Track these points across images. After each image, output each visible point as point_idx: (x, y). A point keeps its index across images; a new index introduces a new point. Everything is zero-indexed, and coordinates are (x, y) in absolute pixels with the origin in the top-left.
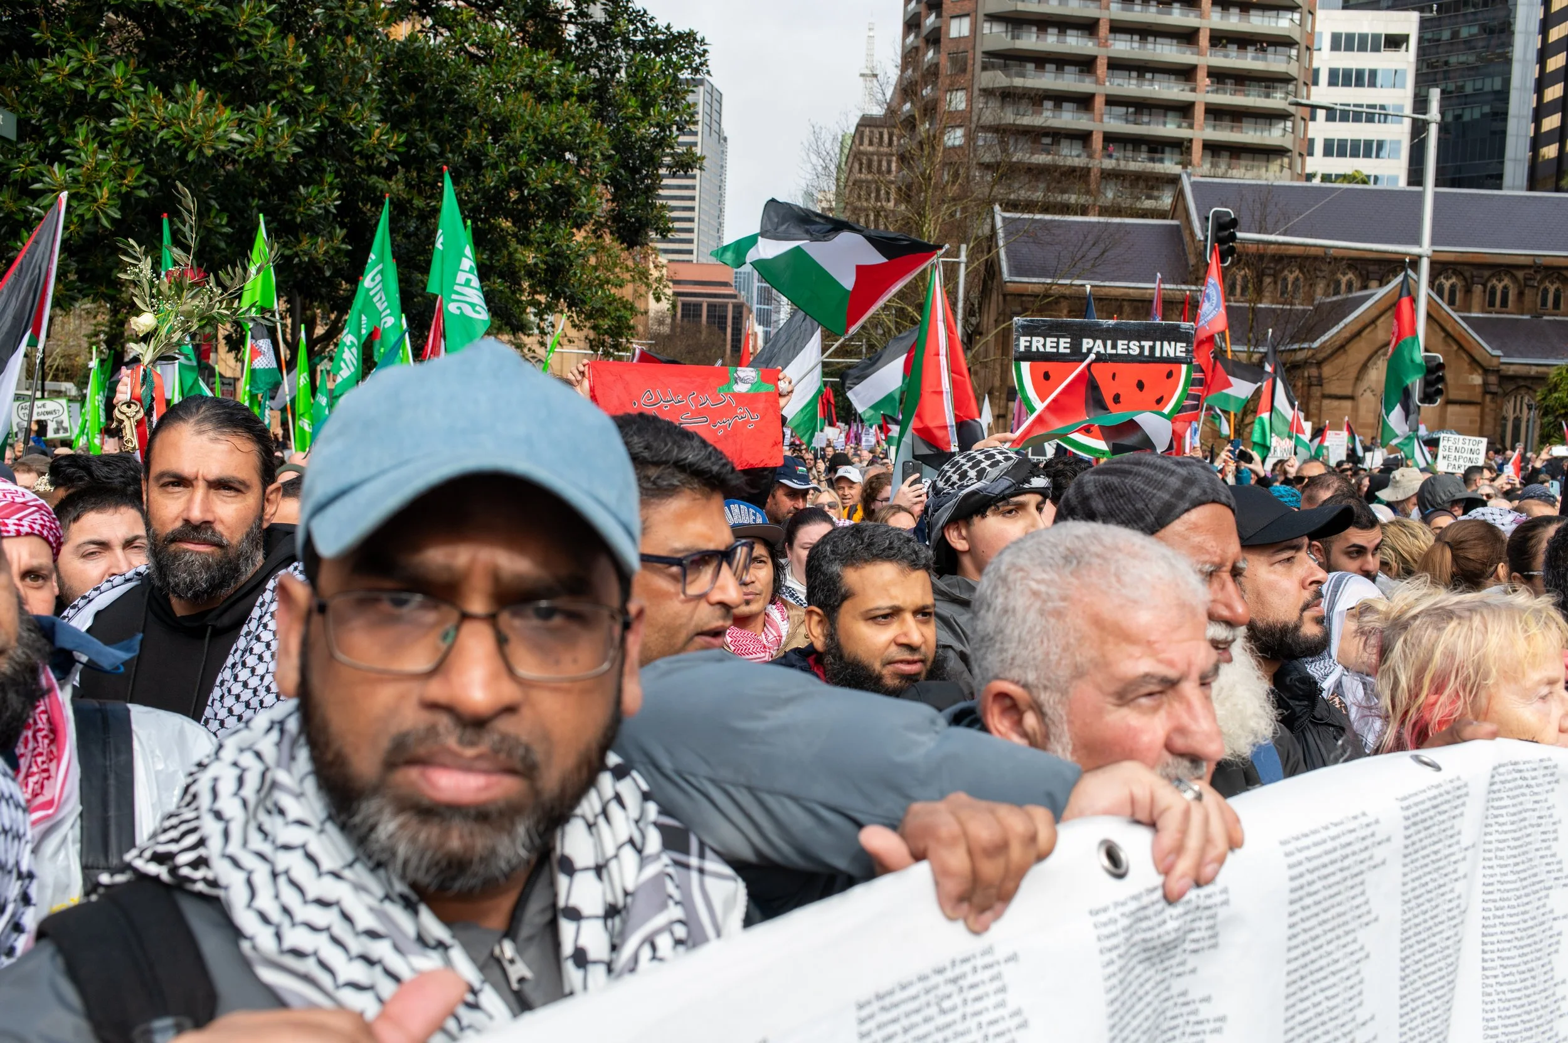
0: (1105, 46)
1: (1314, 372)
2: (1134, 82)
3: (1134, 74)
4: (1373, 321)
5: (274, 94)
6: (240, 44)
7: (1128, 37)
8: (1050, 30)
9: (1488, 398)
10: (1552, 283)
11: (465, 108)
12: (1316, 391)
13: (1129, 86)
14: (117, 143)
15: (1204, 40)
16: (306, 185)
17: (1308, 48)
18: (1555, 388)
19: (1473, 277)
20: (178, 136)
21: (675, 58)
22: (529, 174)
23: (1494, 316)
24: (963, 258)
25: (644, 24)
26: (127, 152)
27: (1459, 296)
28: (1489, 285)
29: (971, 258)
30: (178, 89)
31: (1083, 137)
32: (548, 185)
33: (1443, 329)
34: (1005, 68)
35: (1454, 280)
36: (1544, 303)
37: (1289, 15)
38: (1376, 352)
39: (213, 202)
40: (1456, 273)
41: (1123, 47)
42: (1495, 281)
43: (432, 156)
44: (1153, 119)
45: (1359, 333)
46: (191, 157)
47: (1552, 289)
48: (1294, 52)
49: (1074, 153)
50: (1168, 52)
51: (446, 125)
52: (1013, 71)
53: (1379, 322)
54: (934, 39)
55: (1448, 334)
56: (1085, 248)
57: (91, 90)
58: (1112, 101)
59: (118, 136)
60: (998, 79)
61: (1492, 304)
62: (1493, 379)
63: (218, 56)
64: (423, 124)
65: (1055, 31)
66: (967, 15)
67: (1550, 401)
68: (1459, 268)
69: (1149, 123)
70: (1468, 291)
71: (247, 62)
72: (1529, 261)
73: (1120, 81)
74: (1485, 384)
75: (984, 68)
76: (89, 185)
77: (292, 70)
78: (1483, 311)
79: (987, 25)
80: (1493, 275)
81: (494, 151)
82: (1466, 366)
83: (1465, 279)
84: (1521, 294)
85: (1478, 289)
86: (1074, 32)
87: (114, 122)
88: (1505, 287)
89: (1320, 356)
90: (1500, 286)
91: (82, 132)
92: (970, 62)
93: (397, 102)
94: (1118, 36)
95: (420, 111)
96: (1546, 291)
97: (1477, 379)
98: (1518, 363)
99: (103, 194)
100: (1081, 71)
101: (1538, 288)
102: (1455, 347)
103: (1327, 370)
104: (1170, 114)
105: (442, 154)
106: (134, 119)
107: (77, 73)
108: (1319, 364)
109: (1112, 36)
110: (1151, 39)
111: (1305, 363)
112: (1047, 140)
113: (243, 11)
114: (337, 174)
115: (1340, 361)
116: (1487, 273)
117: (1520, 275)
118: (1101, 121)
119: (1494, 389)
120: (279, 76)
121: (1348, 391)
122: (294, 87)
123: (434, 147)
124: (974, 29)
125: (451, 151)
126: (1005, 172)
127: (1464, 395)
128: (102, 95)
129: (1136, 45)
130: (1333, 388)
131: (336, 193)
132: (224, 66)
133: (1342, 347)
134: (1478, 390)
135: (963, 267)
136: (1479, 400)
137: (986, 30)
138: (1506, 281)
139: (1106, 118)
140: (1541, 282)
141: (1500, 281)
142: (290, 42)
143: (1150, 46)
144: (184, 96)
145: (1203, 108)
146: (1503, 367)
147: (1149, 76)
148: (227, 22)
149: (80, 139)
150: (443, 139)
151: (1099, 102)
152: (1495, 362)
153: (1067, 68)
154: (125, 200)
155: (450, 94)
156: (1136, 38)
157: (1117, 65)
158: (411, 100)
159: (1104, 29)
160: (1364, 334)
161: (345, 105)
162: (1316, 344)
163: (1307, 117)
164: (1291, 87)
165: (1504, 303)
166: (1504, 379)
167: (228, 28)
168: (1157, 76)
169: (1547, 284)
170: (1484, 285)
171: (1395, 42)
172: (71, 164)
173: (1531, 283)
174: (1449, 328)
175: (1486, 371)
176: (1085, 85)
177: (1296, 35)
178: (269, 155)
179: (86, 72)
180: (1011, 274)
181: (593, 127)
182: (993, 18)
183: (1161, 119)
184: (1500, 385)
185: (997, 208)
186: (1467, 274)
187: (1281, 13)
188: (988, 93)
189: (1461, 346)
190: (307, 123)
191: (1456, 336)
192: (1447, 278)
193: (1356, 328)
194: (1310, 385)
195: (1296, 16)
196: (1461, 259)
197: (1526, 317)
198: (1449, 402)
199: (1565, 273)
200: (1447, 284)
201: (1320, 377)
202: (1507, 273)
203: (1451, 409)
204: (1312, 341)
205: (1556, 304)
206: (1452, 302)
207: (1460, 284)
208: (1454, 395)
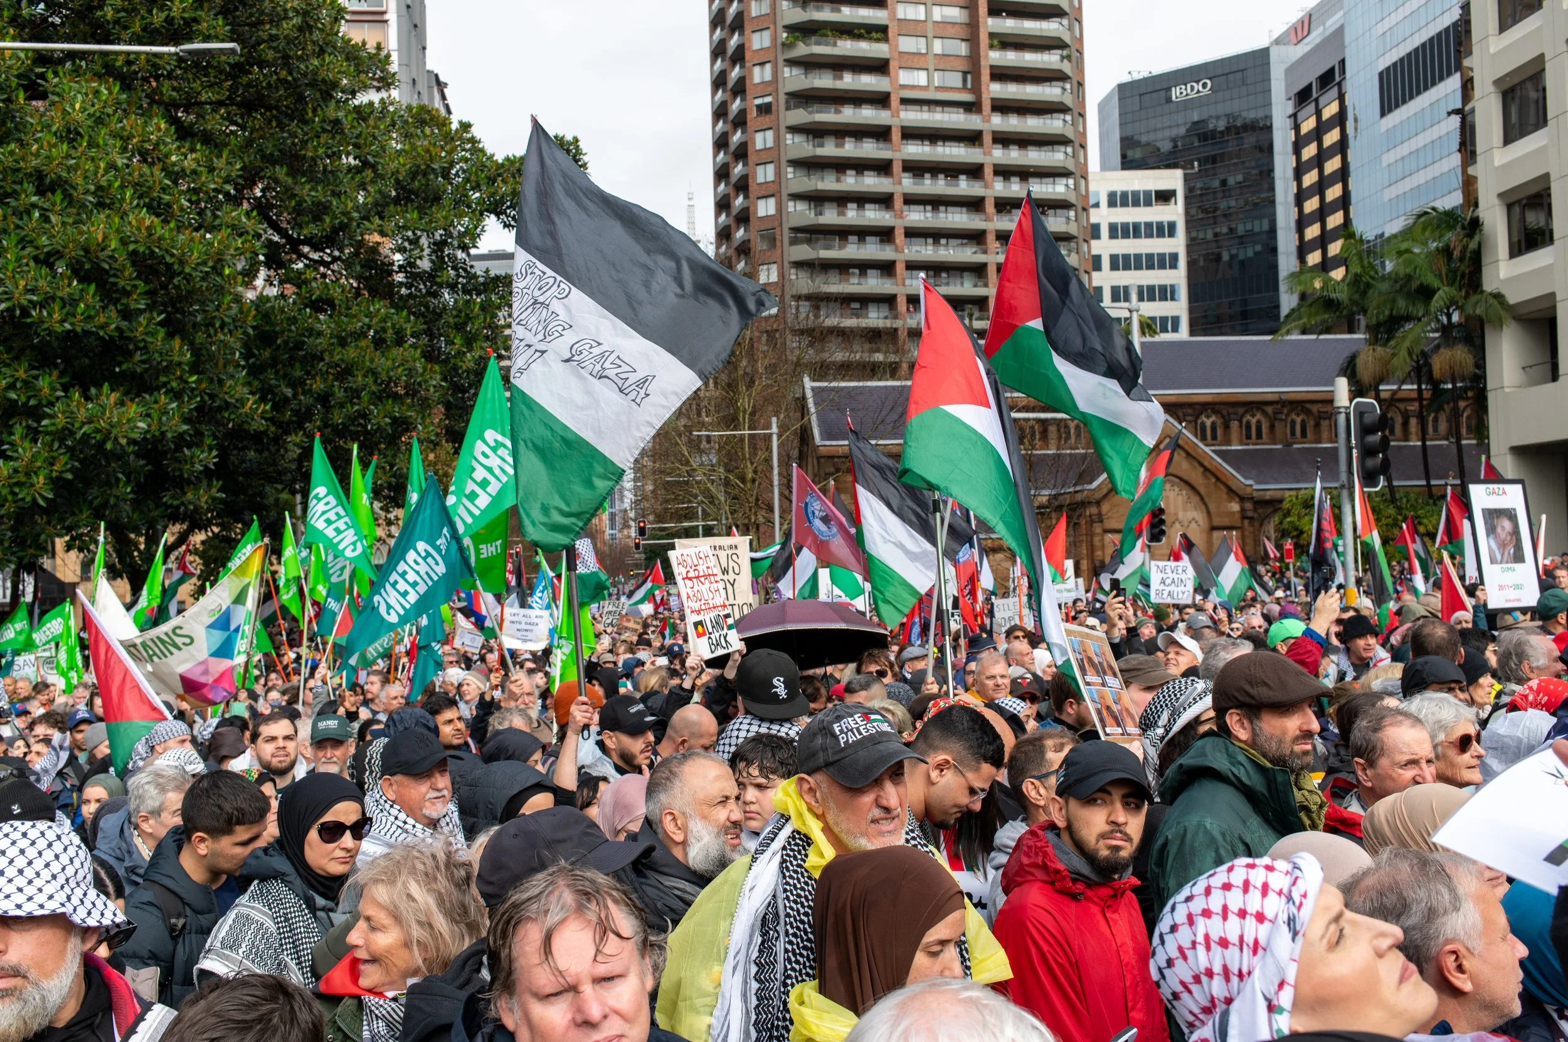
0: (901, 217)
1: (1094, 510)
2: (930, 248)
3: (930, 241)
5: (165, 384)
6: (137, 348)
7: (921, 208)
8: (850, 205)
9: (1246, 522)
10: (1297, 415)
11: (314, 356)
12: (1098, 529)
13: (926, 251)
14: (48, 438)
15: (990, 207)
16: (189, 447)
17: (1084, 209)
18: (1288, 513)
19: (1229, 414)
20: (97, 431)
21: (493, 297)
22: (371, 412)
23: (1251, 447)
24: (775, 429)
25: (465, 270)
26: (56, 445)
27: (1219, 432)
28: (1244, 421)
29: (783, 428)
30: (93, 391)
31: (889, 300)
32: (388, 420)
33: (1201, 465)
34: (809, 241)
35: (1213, 418)
36: (1293, 433)
37: (1064, 181)
39: (120, 476)
40: (1216, 412)
41: (917, 217)
42: (1248, 417)
43: (287, 400)
44: (951, 280)
46: (109, 446)
47: (1298, 420)
48: (1072, 213)
49: (882, 315)
50: (958, 219)
51: (298, 373)
52: (821, 243)
54: (744, 218)
55: (1206, 469)
56: (884, 413)
57: (23, 399)
58: (912, 266)
59: (47, 433)
60: (804, 252)
61: (1249, 437)
62: (1249, 505)
63: (120, 359)
64: (277, 372)
65: (855, 206)
66: (772, 196)
67: (1285, 525)
68: (1216, 407)
69: (948, 284)
70: (1227, 427)
71: (143, 362)
72: (1275, 398)
73: (918, 248)
74: (1243, 510)
75: (794, 242)
76: (27, 474)
77: (179, 364)
78: (1241, 444)
79: (791, 204)
80: (1246, 412)
81: (339, 394)
82: (1225, 496)
83: (1223, 417)
84: (1272, 427)
85: (1235, 424)
86: (872, 206)
87: (45, 422)
88: (1259, 422)
89: (1098, 496)
90: (1254, 421)
91: (18, 430)
92: (778, 237)
93: (254, 356)
94: (912, 207)
95: (274, 362)
96: (1293, 423)
97: (1235, 507)
98: (1271, 488)
99: (40, 480)
100: (882, 241)
101: (1286, 420)
102: (1213, 480)
103: (1105, 507)
104: (966, 274)
105: (295, 395)
106: (61, 421)
107: (11, 386)
108: (1098, 503)
109: (906, 208)
110: (942, 208)
111: (1084, 504)
112: (856, 305)
113: (140, 324)
114: (215, 438)
115: (1113, 502)
116: (1241, 411)
117: (1269, 409)
118: (904, 285)
119: (1250, 514)
120: (167, 370)
122: (181, 378)
123: (289, 392)
124: (780, 208)
125: (304, 393)
126: (818, 336)
127: (1226, 522)
128: (32, 402)
129: (929, 215)
130: (1112, 523)
131: (215, 453)
132: (124, 367)
134: (1238, 516)
135: (775, 437)
136: (1239, 524)
137: (791, 209)
138: (1259, 416)
139: (908, 282)
140: (1288, 415)
141: (1253, 416)
142: (177, 343)
143: (942, 215)
144: (98, 396)
145: (995, 268)
146: (1255, 494)
147: (943, 241)
148: (128, 334)
149: (16, 438)
150: (294, 384)
151: (900, 268)
152: (1248, 490)
153: (868, 238)
154: (56, 483)
155: (299, 345)
156: (929, 208)
157: (912, 233)
158: (267, 354)
159: (898, 202)
161: (221, 382)
162: (1095, 484)
163: (1089, 269)
164: (1073, 245)
165: (1259, 435)
166: (1259, 503)
167: (129, 339)
168: (953, 242)
169: (1294, 416)
170: (1240, 421)
171: (1165, 197)
172: (11, 458)
173: (1279, 416)
174: (1206, 464)
175: (1242, 499)
176: (885, 253)
177: (1072, 199)
178: (163, 433)
179: (19, 385)
180: (822, 439)
181: (425, 369)
182: (796, 197)
183: (958, 281)
184: (1255, 510)
185: (806, 380)
186: (1225, 412)
187: (1057, 180)
188: (799, 265)
189: (1218, 479)
190: (190, 399)
191: (1212, 468)
192: (1208, 417)
194: (1092, 522)
195: (1071, 182)
196: (1217, 399)
197: (1279, 447)
198: (1213, 528)
199: (1308, 406)
200: (1208, 422)
201: (1100, 514)
202: (1258, 409)
203: (1216, 534)
204: (1091, 483)
205: (1304, 434)
206: (1214, 437)
207: (1219, 422)
208: (1217, 521)
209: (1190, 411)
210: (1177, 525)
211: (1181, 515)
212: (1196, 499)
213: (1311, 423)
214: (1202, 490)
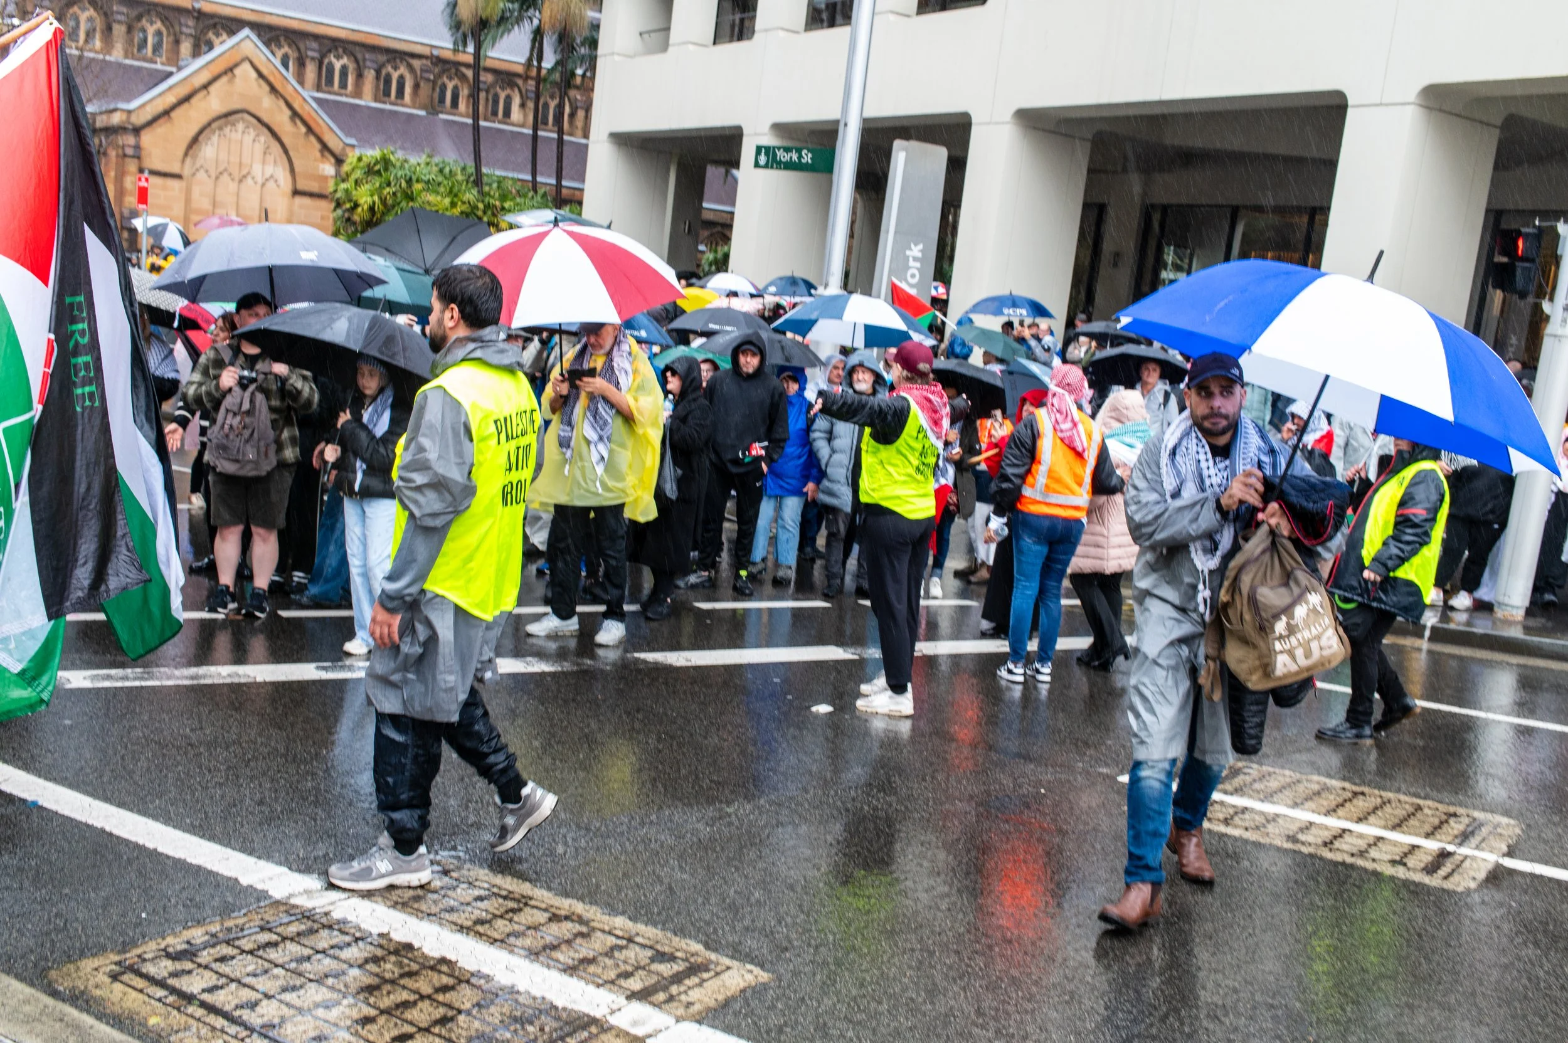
1: (130, 140)
4: (205, 87)
10: (451, 79)
19: (364, 60)
23: (388, 107)
27: (350, 79)
28: (384, 72)
33: (289, 106)
35: (345, 60)
36: (442, 100)
38: (209, 124)
40: (352, 55)
42: (389, 69)
45: (187, 99)
47: (450, 86)
53: (212, 89)
55: (295, 114)
61: (387, 93)
68: (350, 47)
70: (360, 76)
72: (426, 51)
78: (376, 100)
80: (387, 61)
82: (317, 153)
83: (357, 61)
84: (416, 87)
85: (370, 75)
88: (401, 79)
89: (138, 119)
90: (395, 76)
96: (443, 88)
97: (329, 169)
101: (434, 82)
102: (303, 129)
103: (146, 138)
108: (137, 131)
111: (119, 129)
115: (160, 129)
116: (382, 58)
117: (416, 63)
121: (175, 168)
127: (314, 187)
130: (155, 160)
133: (166, 113)
138: (403, 70)
140: (439, 76)
141: (396, 68)
152: (349, 152)
160: (194, 100)
162: (133, 105)
165: (400, 93)
169: (445, 79)
170: (378, 72)
173: (426, 75)
174: (296, 106)
175: (338, 160)
186: (359, 56)
189: (310, 130)
191: (305, 117)
192: (338, 57)
193: (183, 91)
194: (126, 156)
196: (352, 37)
197: (422, 113)
198: (296, 192)
199: (464, 70)
200: (338, 65)
201: (137, 147)
202: (402, 60)
203: (299, 200)
204: (129, 101)
205: (455, 103)
206: (343, 85)
207: (351, 67)
208: (301, 186)
209: (315, 45)
210: (249, 181)
211: (257, 169)
212: (276, 147)
213: (464, 92)
214: (286, 140)
